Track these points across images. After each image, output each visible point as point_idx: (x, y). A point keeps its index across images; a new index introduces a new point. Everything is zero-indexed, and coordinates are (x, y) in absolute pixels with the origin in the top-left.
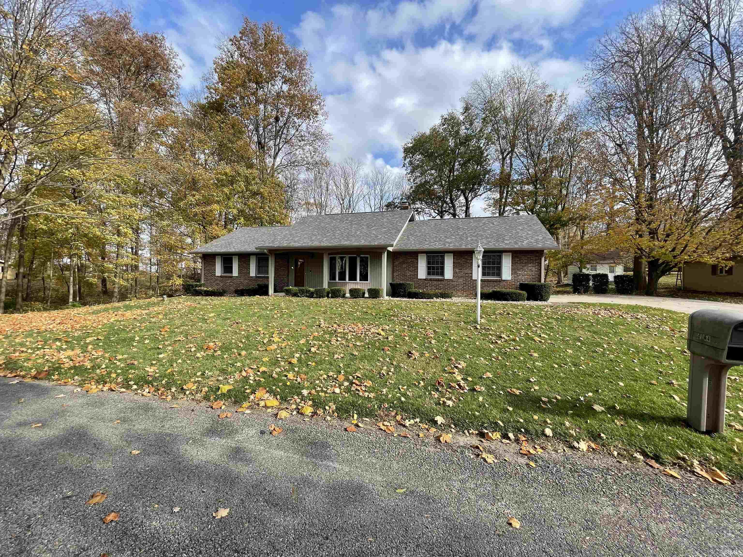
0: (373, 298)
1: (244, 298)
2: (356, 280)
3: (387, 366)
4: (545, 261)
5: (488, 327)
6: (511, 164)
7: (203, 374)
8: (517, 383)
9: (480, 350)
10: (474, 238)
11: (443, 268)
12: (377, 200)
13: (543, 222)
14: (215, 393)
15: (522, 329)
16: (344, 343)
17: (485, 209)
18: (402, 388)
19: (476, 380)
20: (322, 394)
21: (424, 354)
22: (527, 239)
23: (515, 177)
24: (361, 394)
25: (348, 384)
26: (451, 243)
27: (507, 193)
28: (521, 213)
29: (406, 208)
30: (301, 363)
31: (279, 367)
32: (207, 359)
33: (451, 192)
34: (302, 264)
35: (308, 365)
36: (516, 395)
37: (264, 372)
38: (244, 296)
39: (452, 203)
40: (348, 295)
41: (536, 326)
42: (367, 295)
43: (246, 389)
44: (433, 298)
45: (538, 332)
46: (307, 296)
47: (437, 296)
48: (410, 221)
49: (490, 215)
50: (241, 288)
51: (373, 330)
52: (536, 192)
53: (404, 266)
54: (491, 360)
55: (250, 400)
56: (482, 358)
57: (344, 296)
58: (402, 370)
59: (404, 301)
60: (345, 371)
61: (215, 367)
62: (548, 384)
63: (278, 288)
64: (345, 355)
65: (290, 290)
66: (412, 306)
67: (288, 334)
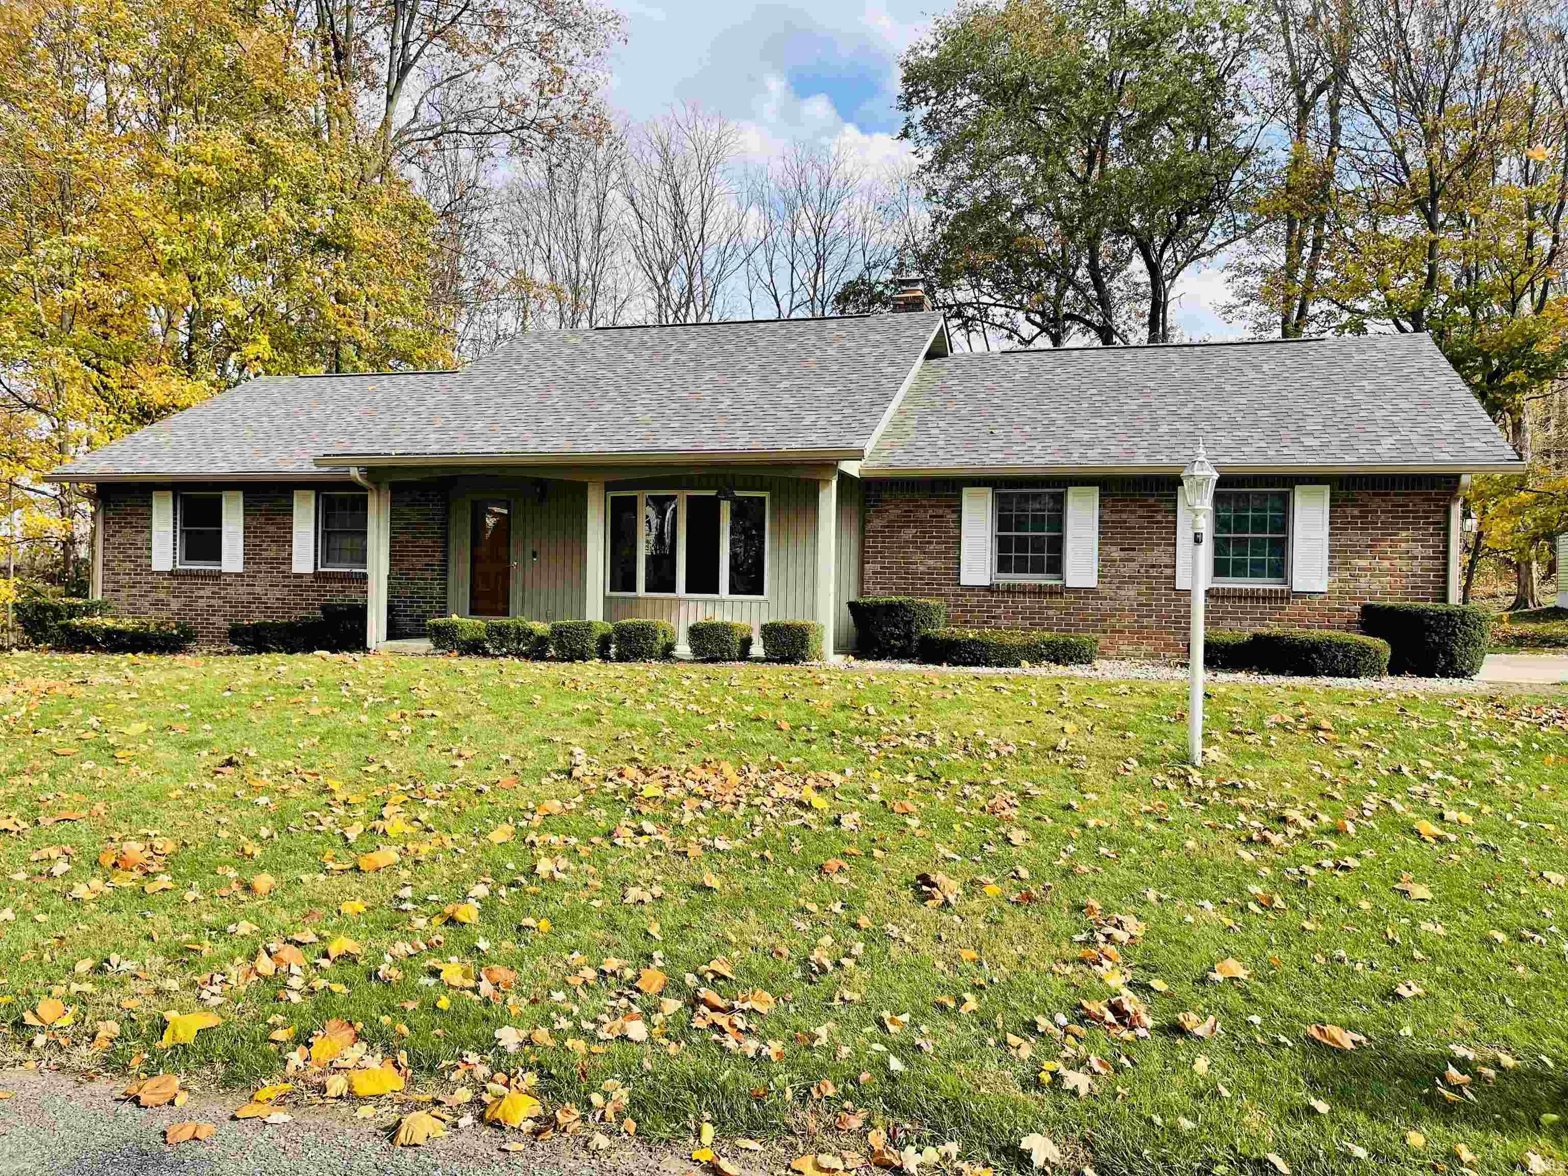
0: (783, 660)
1: (264, 659)
2: (716, 590)
3: (834, 935)
4: (1466, 515)
5: (1234, 779)
6: (1336, 128)
7: (99, 970)
8: (1345, 1002)
9: (1199, 871)
10: (1183, 427)
11: (1057, 544)
12: (801, 270)
13: (1457, 362)
14: (148, 1042)
15: (1370, 789)
16: (667, 840)
17: (1229, 309)
18: (892, 1021)
19: (1184, 990)
20: (578, 1045)
21: (982, 884)
22: (1394, 428)
23: (1350, 181)
24: (731, 1043)
25: (679, 1004)
26: (1090, 445)
27: (1317, 247)
28: (1372, 326)
29: (915, 305)
30: (494, 922)
31: (408, 936)
32: (116, 909)
33: (1092, 243)
34: (504, 523)
35: (520, 928)
36: (1341, 1052)
37: (348, 958)
38: (268, 651)
39: (1098, 284)
40: (683, 649)
41: (1425, 779)
42: (757, 649)
43: (274, 1027)
44: (1017, 664)
45: (1432, 801)
46: (520, 655)
47: (1035, 654)
48: (929, 356)
49: (1248, 335)
50: (257, 618)
51: (779, 790)
52: (1433, 243)
53: (908, 534)
54: (1244, 910)
55: (290, 1069)
56: (1207, 904)
57: (667, 653)
58: (894, 950)
59: (907, 674)
60: (667, 952)
61: (150, 938)
62: (1468, 1008)
63: (402, 620)
64: (669, 889)
65: (454, 626)
66: (937, 694)
67: (443, 804)
